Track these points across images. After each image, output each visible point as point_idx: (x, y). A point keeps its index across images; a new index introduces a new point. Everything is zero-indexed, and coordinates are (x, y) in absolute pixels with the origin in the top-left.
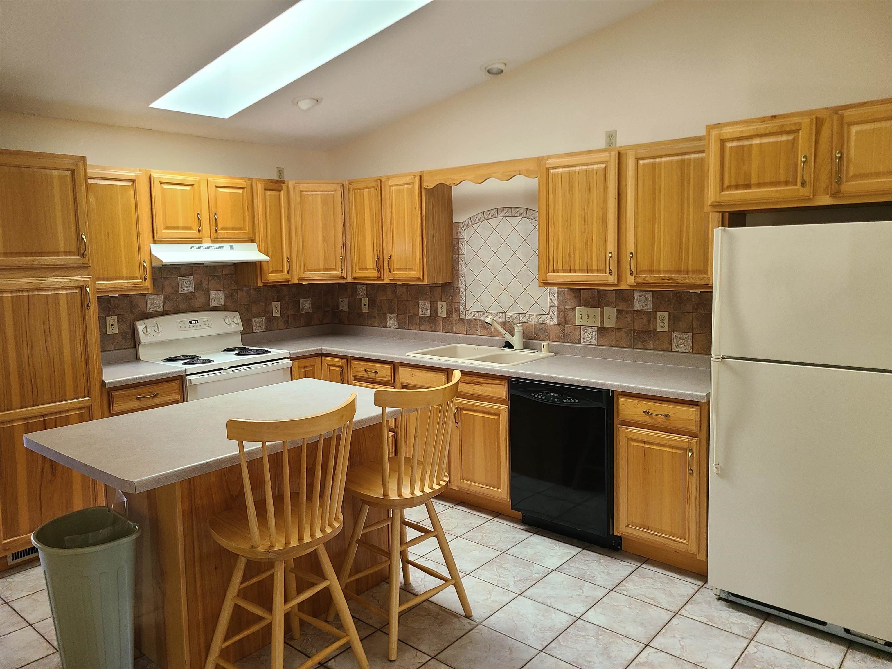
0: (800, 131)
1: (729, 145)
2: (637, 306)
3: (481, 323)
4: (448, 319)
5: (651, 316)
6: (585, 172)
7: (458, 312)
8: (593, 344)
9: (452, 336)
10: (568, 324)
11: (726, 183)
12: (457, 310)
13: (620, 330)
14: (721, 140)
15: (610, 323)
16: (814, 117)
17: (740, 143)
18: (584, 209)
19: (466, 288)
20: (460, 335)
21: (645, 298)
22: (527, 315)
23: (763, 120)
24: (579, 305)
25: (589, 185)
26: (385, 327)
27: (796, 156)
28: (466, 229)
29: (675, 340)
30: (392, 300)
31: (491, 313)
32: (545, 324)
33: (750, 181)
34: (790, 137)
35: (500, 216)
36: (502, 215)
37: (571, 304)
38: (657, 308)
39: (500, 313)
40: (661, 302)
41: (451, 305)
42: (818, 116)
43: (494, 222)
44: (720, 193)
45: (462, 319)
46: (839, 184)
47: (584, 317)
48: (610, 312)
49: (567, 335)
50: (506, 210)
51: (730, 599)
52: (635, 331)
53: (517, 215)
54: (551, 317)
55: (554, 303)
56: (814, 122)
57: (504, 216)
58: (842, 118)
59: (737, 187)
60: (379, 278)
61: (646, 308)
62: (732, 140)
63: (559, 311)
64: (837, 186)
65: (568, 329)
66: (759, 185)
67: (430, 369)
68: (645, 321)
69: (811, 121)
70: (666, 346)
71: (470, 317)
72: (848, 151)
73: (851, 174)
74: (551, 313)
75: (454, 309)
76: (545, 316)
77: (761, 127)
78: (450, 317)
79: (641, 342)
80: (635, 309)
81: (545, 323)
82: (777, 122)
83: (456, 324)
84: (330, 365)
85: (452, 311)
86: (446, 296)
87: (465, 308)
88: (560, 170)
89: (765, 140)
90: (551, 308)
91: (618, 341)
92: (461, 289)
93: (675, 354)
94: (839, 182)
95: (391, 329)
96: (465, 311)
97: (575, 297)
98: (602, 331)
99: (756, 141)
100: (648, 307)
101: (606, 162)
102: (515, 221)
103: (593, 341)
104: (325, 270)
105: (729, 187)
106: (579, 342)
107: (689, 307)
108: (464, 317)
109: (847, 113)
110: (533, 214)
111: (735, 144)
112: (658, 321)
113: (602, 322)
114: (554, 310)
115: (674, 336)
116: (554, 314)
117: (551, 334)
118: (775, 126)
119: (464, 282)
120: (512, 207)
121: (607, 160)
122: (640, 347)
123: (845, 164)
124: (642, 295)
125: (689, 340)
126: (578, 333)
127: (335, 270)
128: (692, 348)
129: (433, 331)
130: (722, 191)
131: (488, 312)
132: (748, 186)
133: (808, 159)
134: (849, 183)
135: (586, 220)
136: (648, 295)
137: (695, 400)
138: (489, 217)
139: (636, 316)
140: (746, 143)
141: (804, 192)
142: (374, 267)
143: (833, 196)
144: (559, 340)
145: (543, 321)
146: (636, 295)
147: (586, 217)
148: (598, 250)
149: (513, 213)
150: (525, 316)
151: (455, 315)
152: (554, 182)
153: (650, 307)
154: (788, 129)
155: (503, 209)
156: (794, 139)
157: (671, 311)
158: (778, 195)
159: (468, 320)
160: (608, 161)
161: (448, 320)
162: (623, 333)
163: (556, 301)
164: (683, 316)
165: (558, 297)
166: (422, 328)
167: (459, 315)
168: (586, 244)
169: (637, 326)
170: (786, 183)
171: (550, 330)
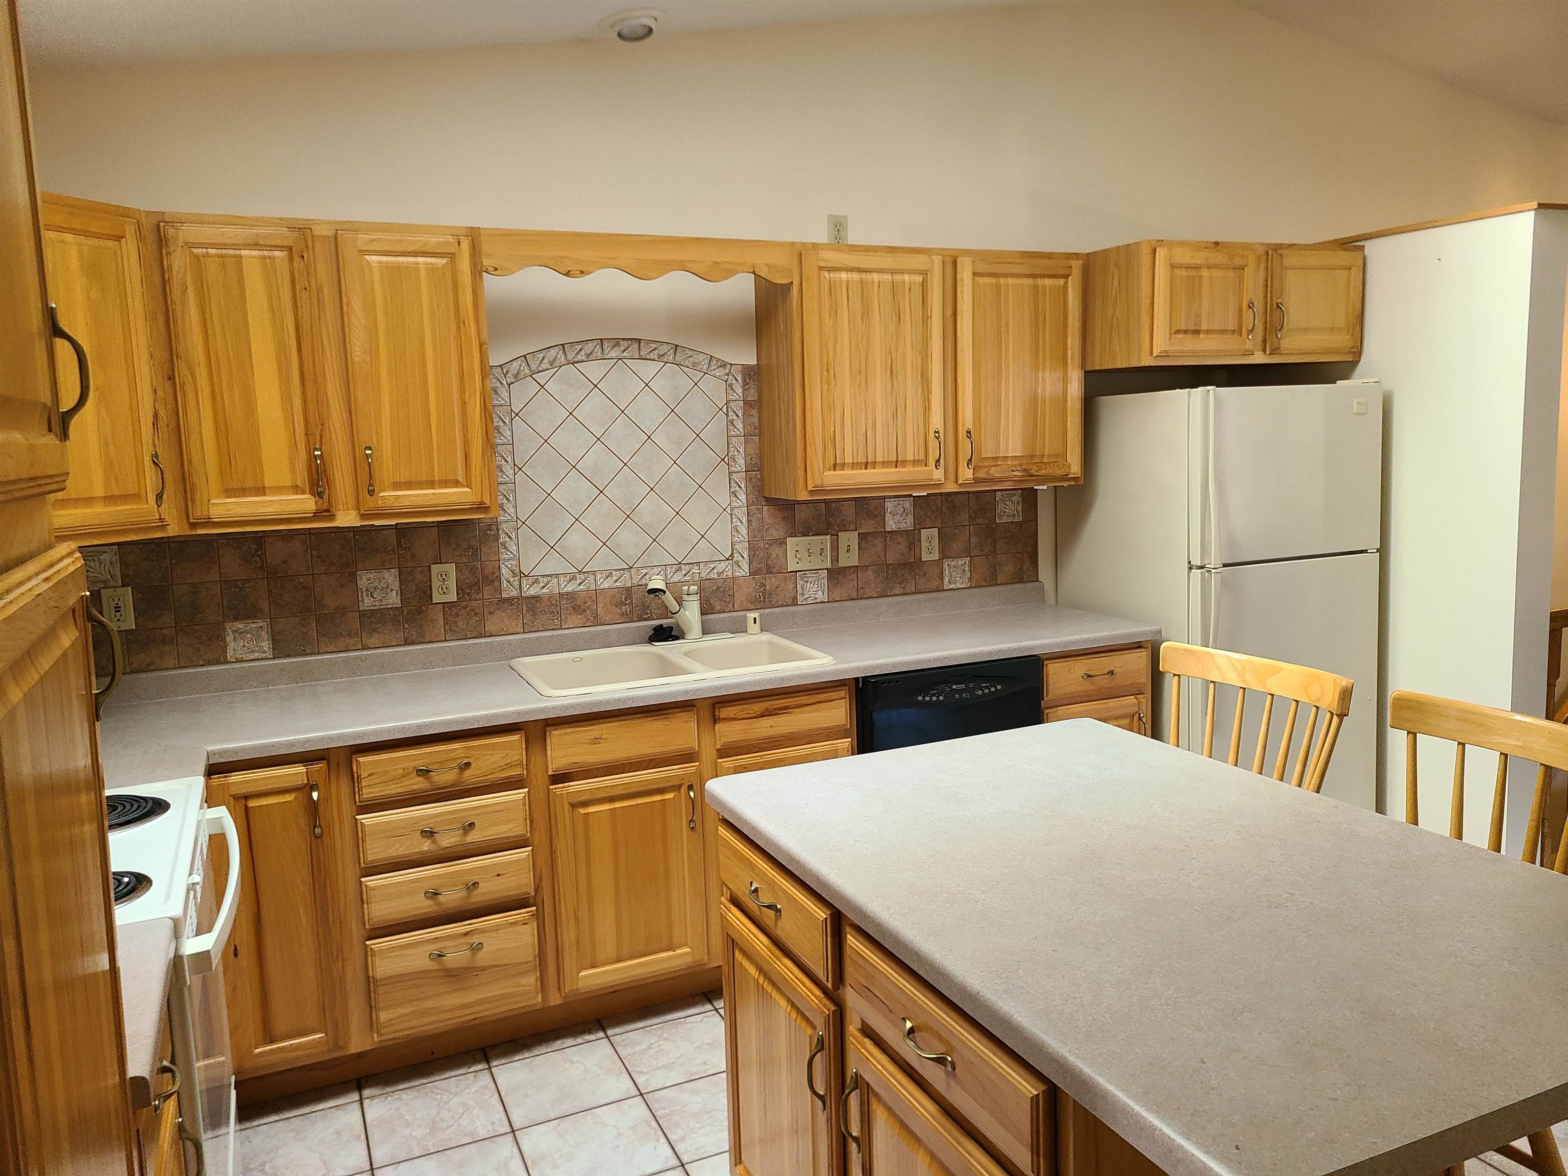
1: (1178, 272)
2: (891, 524)
3: (567, 599)
4: (463, 604)
5: (912, 538)
6: (890, 285)
7: (497, 584)
8: (819, 601)
9: (487, 644)
10: (771, 572)
11: (1175, 328)
12: (494, 579)
13: (864, 568)
14: (1171, 264)
15: (849, 559)
17: (1190, 273)
18: (890, 353)
19: (520, 523)
20: (510, 637)
21: (902, 509)
22: (683, 566)
24: (792, 533)
25: (897, 310)
26: (221, 659)
27: (1242, 299)
28: (512, 383)
29: (947, 571)
30: (247, 581)
31: (594, 573)
32: (725, 580)
33: (1200, 326)
34: (1237, 274)
35: (609, 356)
36: (614, 355)
37: (776, 533)
38: (920, 525)
39: (616, 570)
40: (926, 514)
41: (472, 570)
43: (594, 370)
44: (1170, 339)
45: (510, 600)
47: (803, 554)
48: (849, 539)
49: (770, 594)
50: (624, 344)
52: (888, 566)
53: (652, 357)
54: (737, 563)
55: (742, 536)
57: (621, 357)
59: (1186, 332)
60: (317, 515)
61: (904, 525)
62: (1182, 266)
63: (752, 549)
64: (1277, 340)
65: (772, 582)
66: (1208, 332)
67: (642, 713)
68: (903, 546)
70: (936, 583)
71: (533, 591)
73: (1287, 327)
74: (736, 555)
75: (483, 576)
76: (723, 563)
77: (1213, 255)
78: (470, 600)
79: (900, 583)
80: (888, 529)
81: (724, 577)
83: (491, 613)
84: (246, 797)
85: (477, 583)
86: (454, 550)
87: (517, 572)
88: (844, 275)
89: (1214, 273)
90: (737, 546)
91: (862, 588)
92: (504, 526)
93: (950, 593)
94: (1279, 335)
95: (244, 665)
96: (517, 578)
97: (784, 519)
98: (836, 574)
99: (1205, 273)
100: (908, 523)
101: (924, 273)
102: (648, 369)
103: (821, 596)
104: (109, 499)
105: (1178, 332)
106: (794, 602)
107: (964, 517)
108: (514, 593)
109: (1286, 254)
110: (690, 356)
111: (1184, 273)
112: (924, 544)
113: (835, 558)
114: (743, 548)
115: (946, 566)
116: (743, 557)
117: (737, 596)
118: (1225, 256)
119: (513, 510)
120: (640, 340)
121: (926, 269)
122: (897, 593)
124: (899, 504)
125: (967, 569)
126: (791, 586)
127: (134, 497)
128: (970, 579)
129: (413, 643)
130: (1172, 337)
131: (585, 572)
132: (1197, 333)
134: (1285, 338)
135: (894, 371)
136: (908, 504)
138: (579, 358)
139: (890, 540)
140: (1195, 273)
141: (1249, 345)
142: (299, 483)
144: (756, 605)
145: (719, 574)
146: (889, 505)
147: (894, 367)
148: (915, 425)
149: (643, 353)
150: (680, 569)
151: (487, 592)
152: (833, 296)
153: (910, 523)
154: (1236, 262)
155: (617, 342)
156: (1240, 277)
157: (940, 526)
158: (1224, 347)
159: (527, 598)
160: (928, 271)
161: (465, 607)
162: (869, 572)
163: (745, 532)
164: (957, 531)
165: (749, 521)
166: (374, 640)
167: (499, 590)
168: (895, 415)
169: (892, 557)
170: (1233, 332)
171: (736, 588)
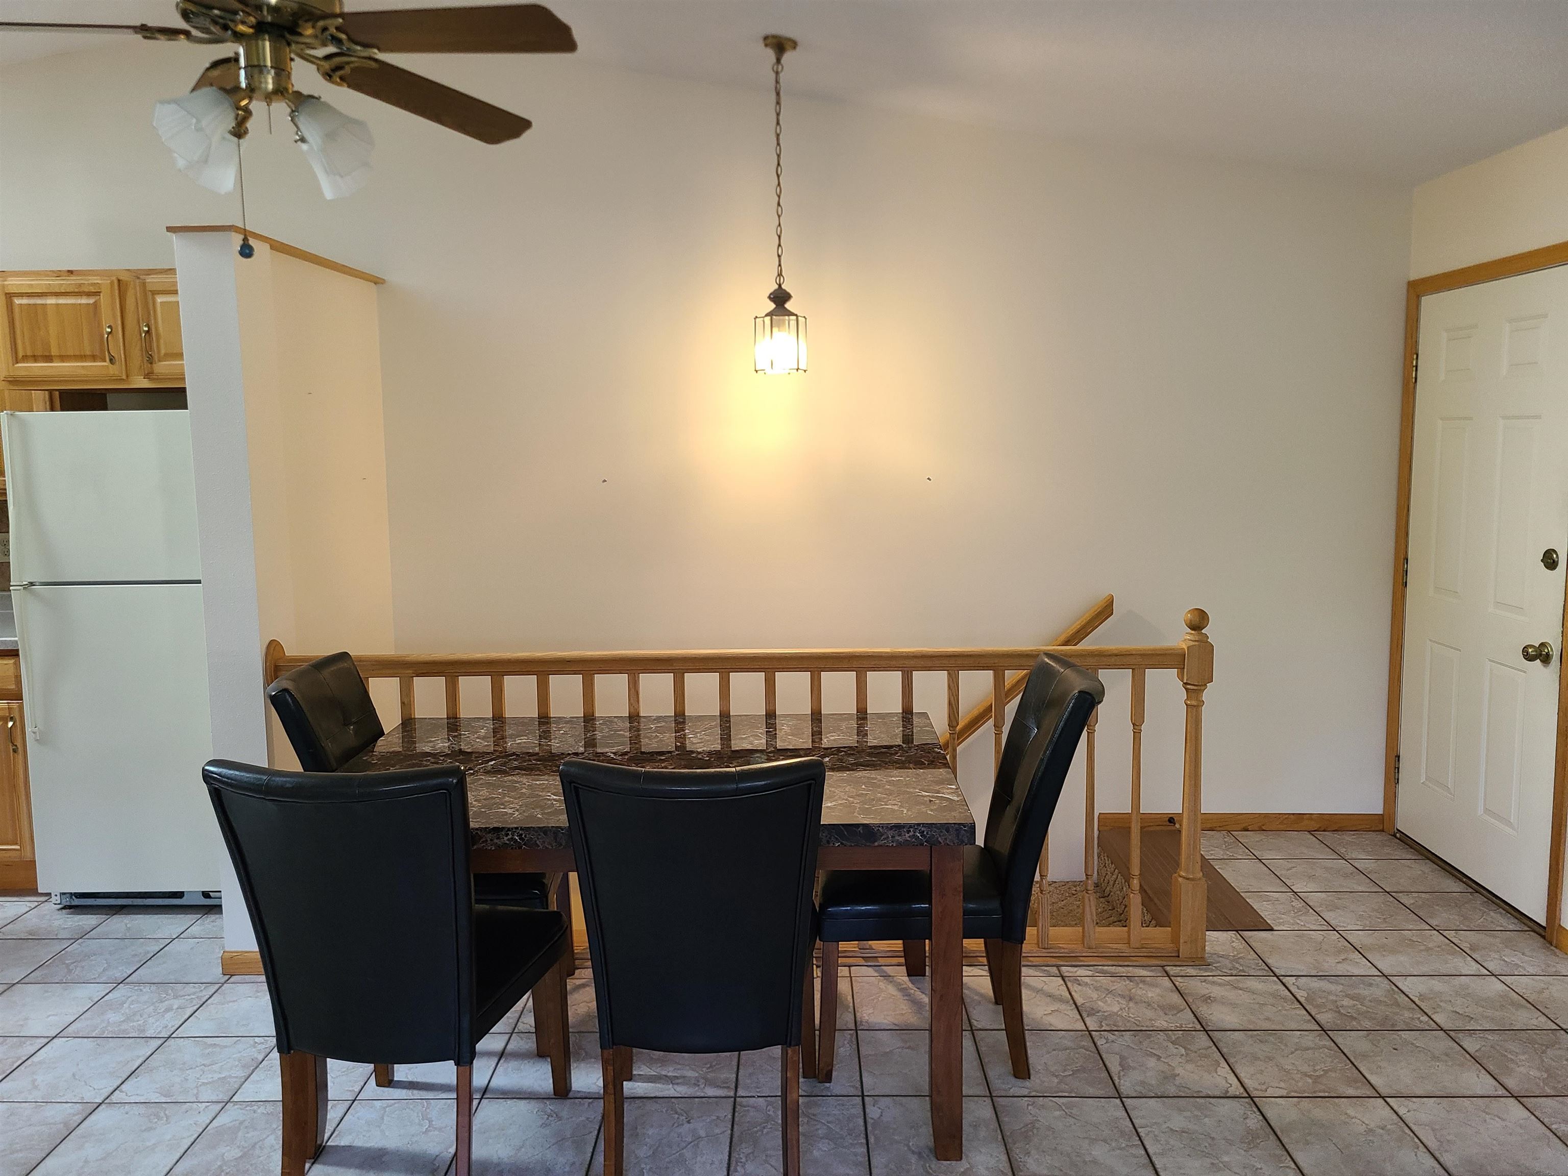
0: (101, 294)
1: (17, 301)
11: (20, 354)
14: (6, 294)
16: (114, 278)
17: (32, 301)
23: (58, 274)
27: (100, 325)
33: (50, 352)
34: (91, 301)
42: (121, 278)
44: (13, 365)
46: (151, 363)
51: (73, 904)
56: (116, 287)
58: (144, 284)
59: (35, 358)
62: (21, 295)
64: (149, 365)
66: (63, 358)
69: (112, 283)
72: (156, 322)
73: (163, 352)
77: (56, 284)
82: (73, 280)
89: (62, 301)
94: (151, 360)
99: (51, 301)
105: (25, 358)
109: (149, 279)
111: (25, 301)
118: (71, 284)
123: (154, 339)
130: (17, 363)
132: (49, 358)
133: (114, 330)
134: (162, 363)
137: (9, 648)
140: (39, 301)
141: (114, 370)
143: (148, 375)
154: (86, 290)
156: (95, 304)
158: (83, 372)
170: (94, 358)
